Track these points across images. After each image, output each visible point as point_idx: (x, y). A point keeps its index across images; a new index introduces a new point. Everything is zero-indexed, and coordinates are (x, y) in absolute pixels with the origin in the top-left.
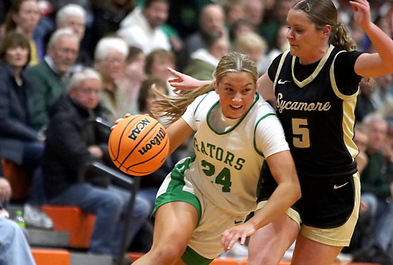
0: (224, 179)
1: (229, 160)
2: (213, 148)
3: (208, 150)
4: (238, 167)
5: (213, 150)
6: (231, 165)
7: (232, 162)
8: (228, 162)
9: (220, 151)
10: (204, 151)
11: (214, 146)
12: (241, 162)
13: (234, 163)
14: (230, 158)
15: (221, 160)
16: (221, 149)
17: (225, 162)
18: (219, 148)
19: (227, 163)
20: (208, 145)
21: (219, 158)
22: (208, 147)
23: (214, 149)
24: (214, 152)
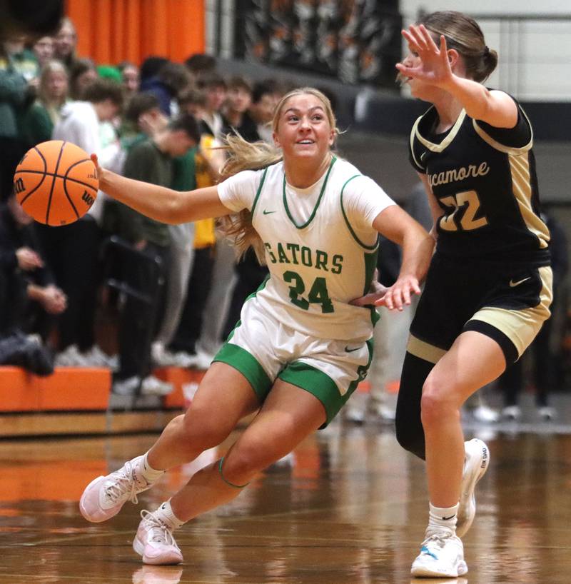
0: (319, 296)
1: (321, 263)
2: (296, 249)
3: (289, 253)
4: (337, 269)
5: (297, 253)
6: (326, 269)
7: (326, 266)
8: (321, 266)
9: (306, 252)
10: (285, 257)
11: (297, 246)
12: (338, 261)
13: (330, 265)
14: (322, 259)
15: (310, 265)
16: (308, 249)
17: (317, 267)
18: (304, 248)
19: (320, 268)
20: (289, 246)
21: (307, 262)
22: (289, 248)
23: (298, 250)
24: (298, 254)
